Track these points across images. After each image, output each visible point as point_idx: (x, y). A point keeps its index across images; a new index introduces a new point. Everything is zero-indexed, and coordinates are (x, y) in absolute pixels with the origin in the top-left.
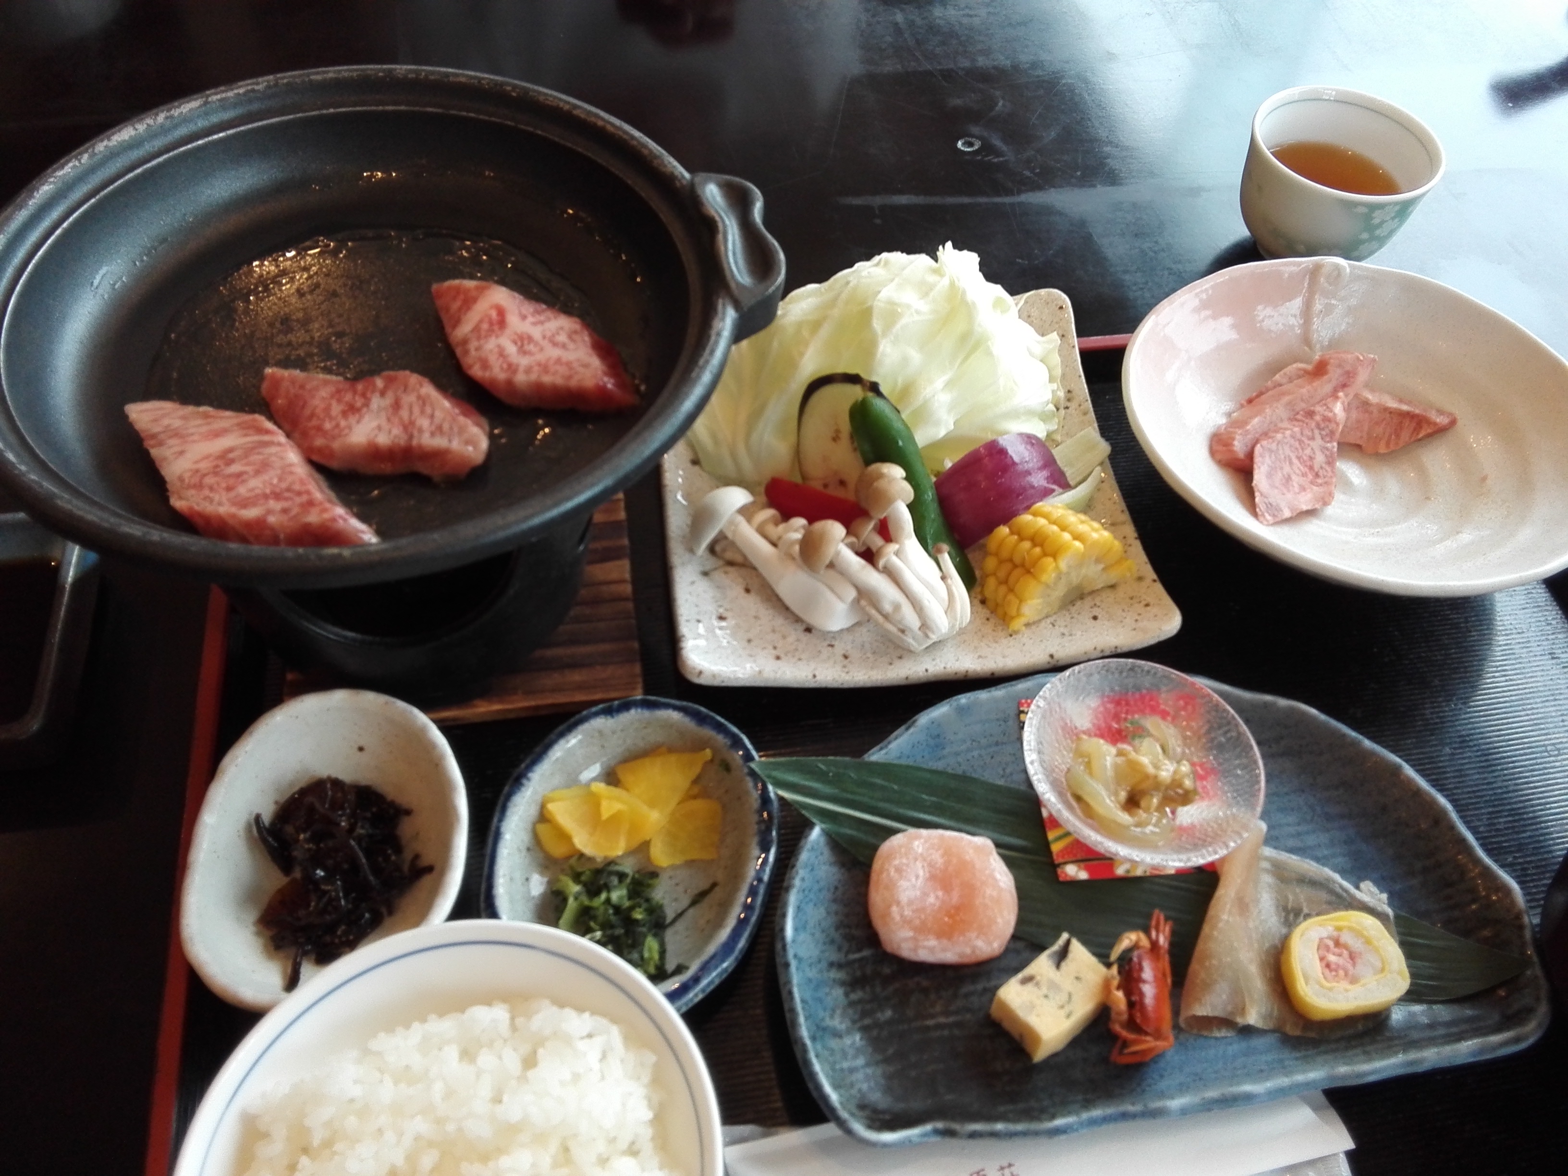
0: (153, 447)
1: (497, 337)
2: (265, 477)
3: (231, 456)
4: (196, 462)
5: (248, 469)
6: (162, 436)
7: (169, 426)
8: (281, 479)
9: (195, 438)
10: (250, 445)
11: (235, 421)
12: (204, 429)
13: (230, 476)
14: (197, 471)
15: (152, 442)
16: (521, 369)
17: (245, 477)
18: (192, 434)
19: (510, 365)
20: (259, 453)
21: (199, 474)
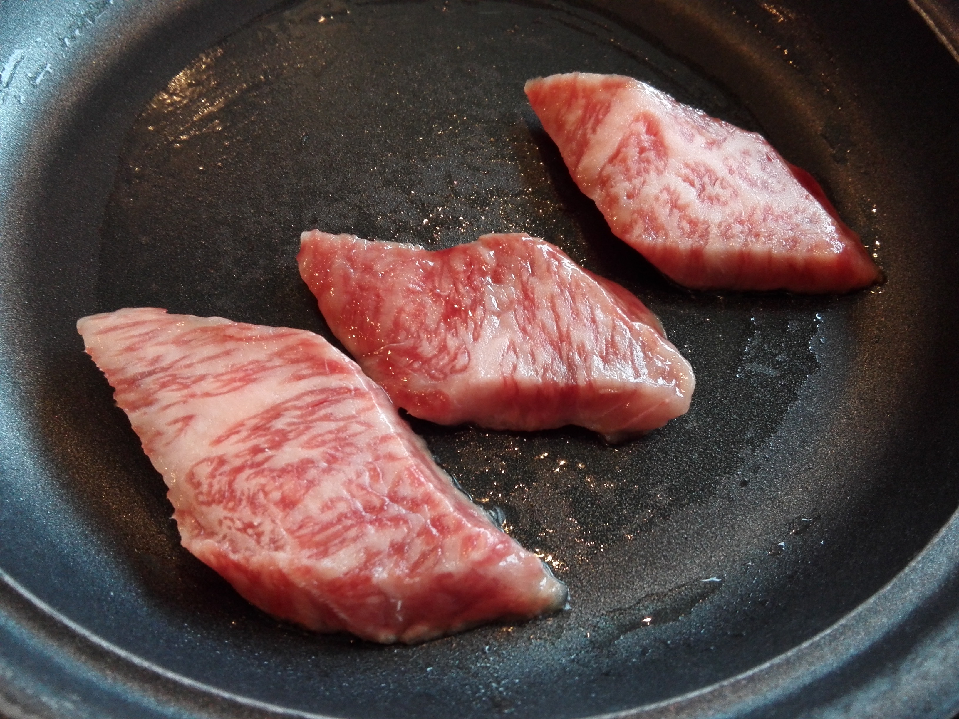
0: (134, 407)
1: (659, 172)
2: (349, 472)
3: (279, 424)
4: (218, 441)
5: (314, 454)
6: (149, 383)
7: (157, 359)
8: (375, 476)
9: (207, 386)
10: (309, 399)
11: (275, 347)
12: (220, 366)
13: (284, 471)
14: (222, 461)
15: (131, 396)
16: (714, 231)
17: (312, 473)
18: (202, 378)
19: (693, 223)
20: (327, 418)
21: (226, 468)
